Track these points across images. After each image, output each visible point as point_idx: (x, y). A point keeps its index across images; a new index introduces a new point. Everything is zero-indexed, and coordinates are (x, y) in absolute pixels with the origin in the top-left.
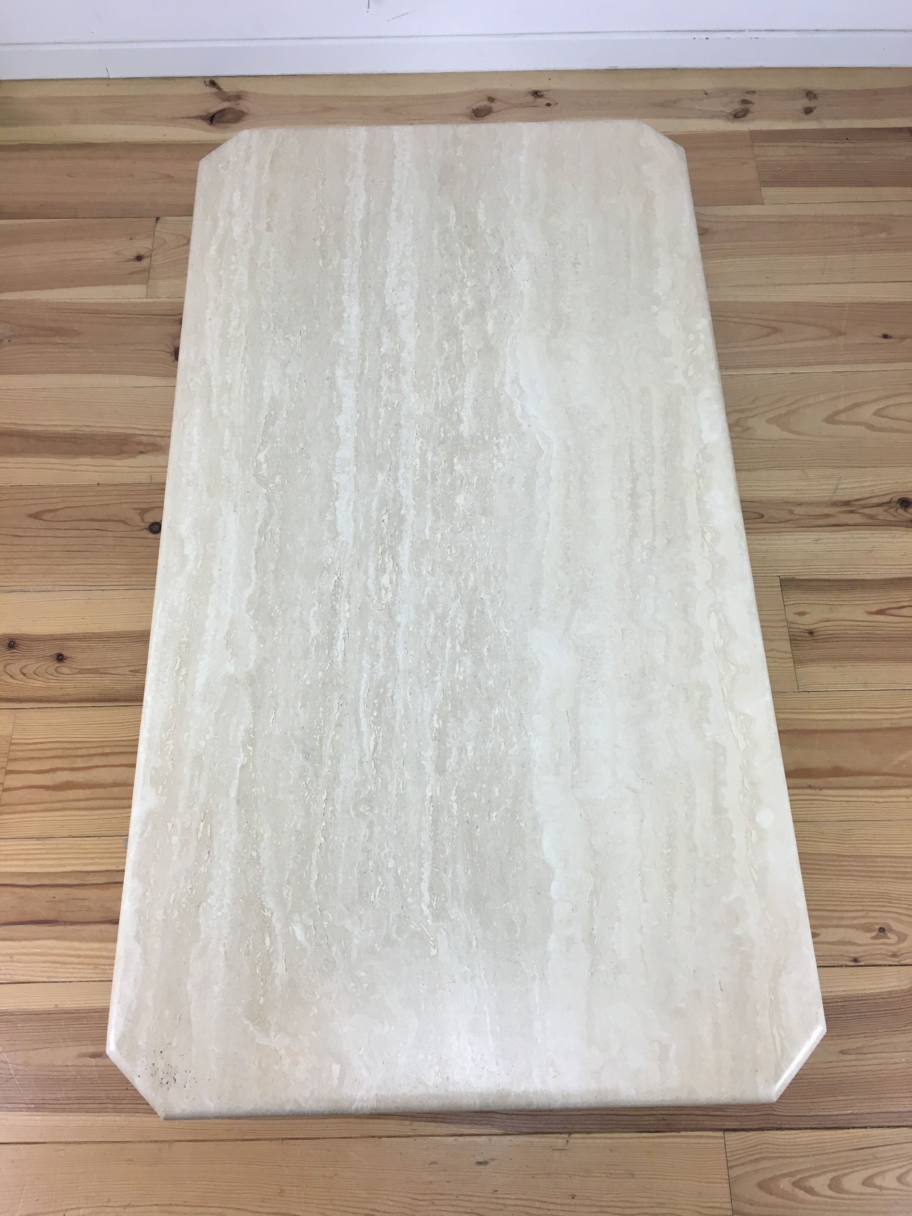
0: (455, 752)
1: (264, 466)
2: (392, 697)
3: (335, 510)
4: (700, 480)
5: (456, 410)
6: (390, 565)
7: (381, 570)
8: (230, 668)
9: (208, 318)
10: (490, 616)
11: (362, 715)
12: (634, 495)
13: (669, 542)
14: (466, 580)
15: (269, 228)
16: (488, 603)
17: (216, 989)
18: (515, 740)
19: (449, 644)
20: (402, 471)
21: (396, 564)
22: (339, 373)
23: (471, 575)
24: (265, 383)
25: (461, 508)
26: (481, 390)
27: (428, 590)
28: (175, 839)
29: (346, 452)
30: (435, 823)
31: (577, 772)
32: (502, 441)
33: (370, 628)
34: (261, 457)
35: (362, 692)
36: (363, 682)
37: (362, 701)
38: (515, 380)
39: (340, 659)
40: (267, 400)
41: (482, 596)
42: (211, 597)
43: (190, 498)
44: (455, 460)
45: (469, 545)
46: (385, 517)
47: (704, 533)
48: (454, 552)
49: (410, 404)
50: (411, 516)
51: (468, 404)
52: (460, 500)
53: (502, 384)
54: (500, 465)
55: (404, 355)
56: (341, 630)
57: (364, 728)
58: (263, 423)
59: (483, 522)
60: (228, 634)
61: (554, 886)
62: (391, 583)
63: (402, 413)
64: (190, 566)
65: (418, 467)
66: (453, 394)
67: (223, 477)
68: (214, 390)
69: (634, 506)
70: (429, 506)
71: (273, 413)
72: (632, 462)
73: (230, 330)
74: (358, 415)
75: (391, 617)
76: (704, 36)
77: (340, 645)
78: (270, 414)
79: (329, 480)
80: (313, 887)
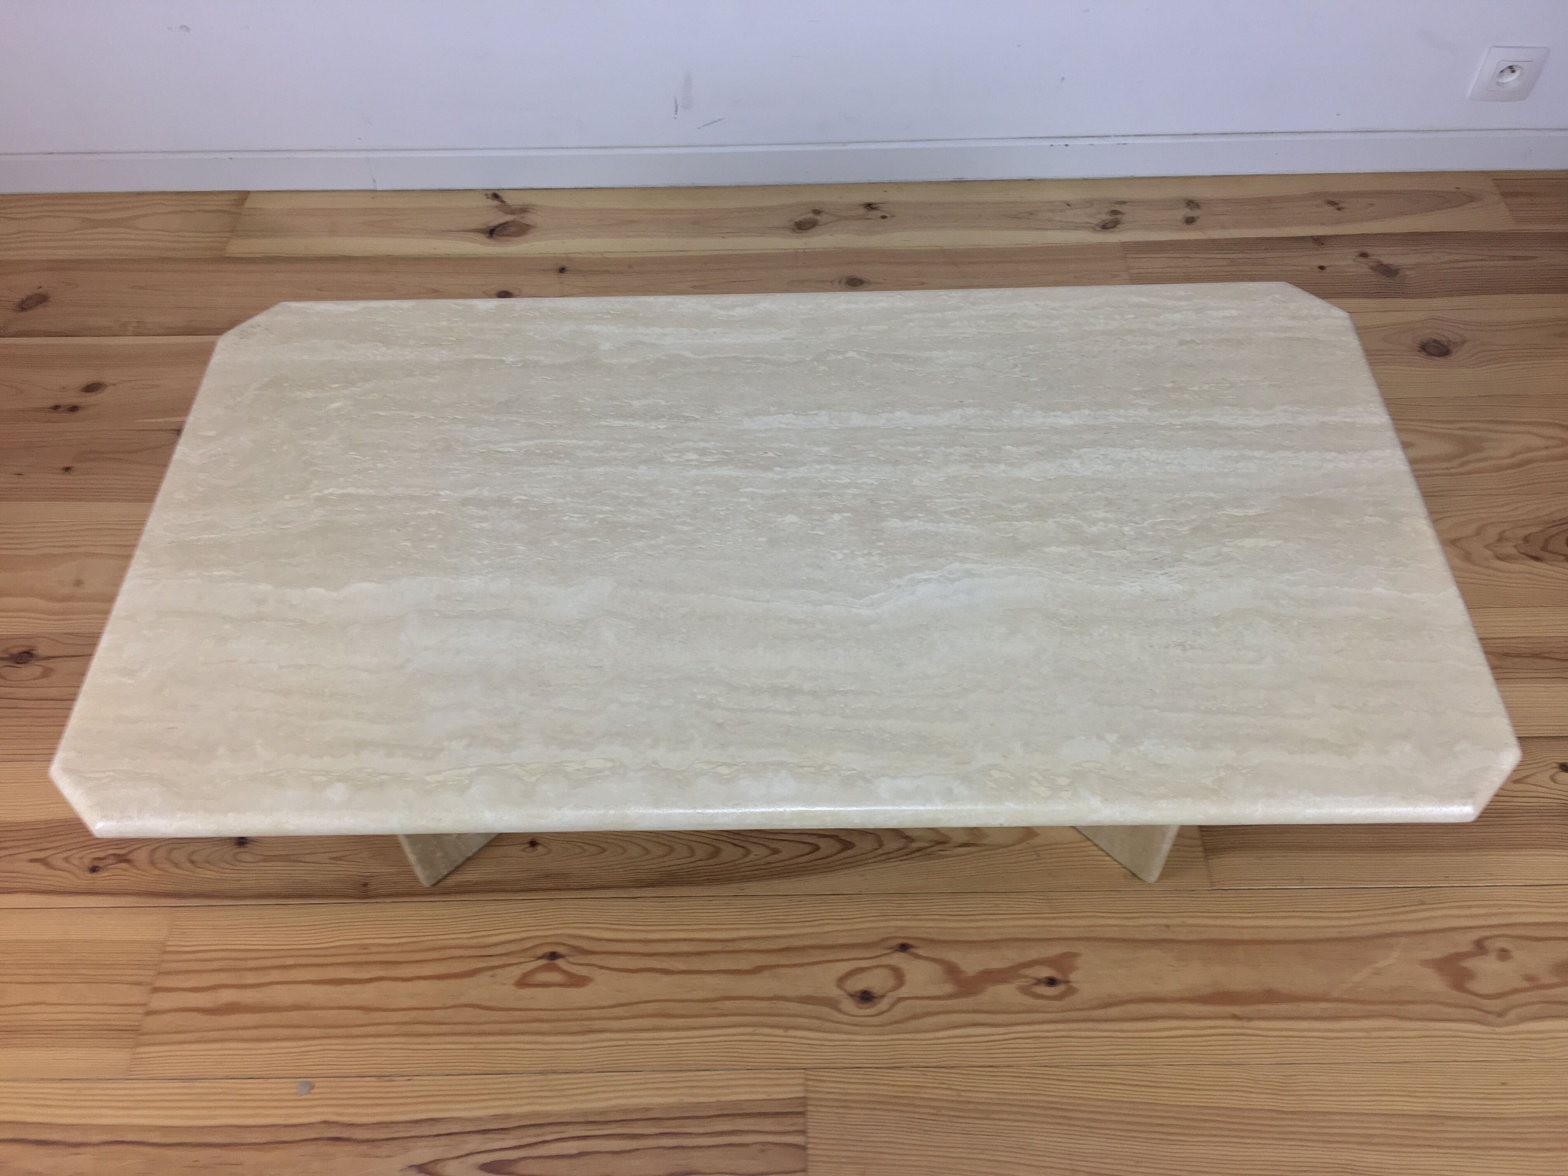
0: (482, 513)
1: (840, 357)
2: (554, 464)
3: (783, 414)
4: (812, 770)
5: (920, 515)
6: (709, 459)
7: (703, 452)
8: (606, 346)
9: (1038, 303)
10: (636, 544)
11: (537, 441)
12: (791, 692)
13: (720, 726)
14: (684, 523)
15: (1182, 343)
16: (652, 542)
17: (306, 357)
18: (486, 562)
19: (606, 508)
20: (833, 467)
21: (710, 464)
22: (970, 411)
23: (691, 528)
24: (950, 352)
25: (780, 520)
26: (952, 539)
27: (675, 491)
28: (444, 323)
29: (857, 420)
30: (412, 498)
31: (437, 615)
32: (876, 559)
33: (635, 445)
34: (850, 354)
35: (562, 441)
36: (574, 441)
37: (553, 441)
38: (969, 574)
39: (603, 423)
40: (927, 354)
41: (662, 537)
42: (685, 329)
43: (801, 307)
44: (846, 515)
45: (729, 526)
46: (770, 454)
47: (729, 765)
48: (722, 513)
49: (928, 473)
50: (770, 475)
51: (930, 527)
52: (791, 518)
53: (963, 560)
54: (840, 556)
55: (1002, 467)
56: (636, 424)
57: (523, 443)
58: (897, 353)
59: (760, 539)
60: (642, 343)
61: (321, 591)
62: (688, 461)
63: (915, 466)
64: (722, 313)
65: (838, 481)
66: (946, 512)
67: (826, 328)
68: (938, 315)
69: (774, 691)
70: (784, 491)
71: (911, 360)
72: (844, 693)
73: (1025, 321)
74: (909, 428)
75: (645, 462)
76: (1063, 142)
77: (618, 423)
78: (909, 358)
79: (820, 408)
80: (376, 412)
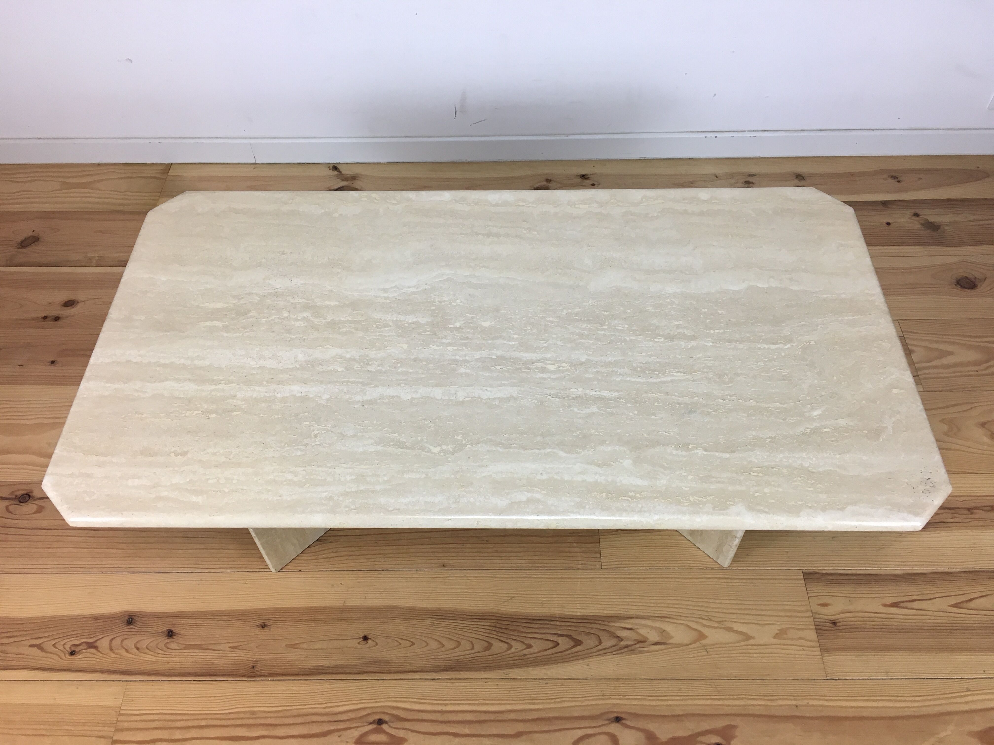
0: (680, 330)
1: (444, 447)
2: (644, 364)
3: (489, 399)
4: (480, 204)
5: (407, 325)
6: (539, 365)
7: (543, 370)
8: (627, 463)
9: (279, 498)
10: (579, 310)
11: (658, 380)
12: (489, 235)
13: (524, 221)
14: (552, 322)
15: (184, 454)
16: (570, 311)
18: (668, 300)
19: (603, 332)
20: (458, 357)
21: (539, 361)
22: (359, 398)
23: (548, 319)
24: (361, 450)
25: (493, 323)
26: (391, 310)
27: (559, 343)
28: (766, 490)
29: (437, 393)
30: (730, 341)
31: (687, 272)
32: (437, 300)
33: (591, 376)
34: (436, 450)
35: (642, 381)
36: (633, 380)
37: (648, 380)
38: (385, 290)
39: (616, 394)
40: (379, 448)
41: (565, 314)
42: (566, 479)
43: (472, 500)
44: (452, 326)
45: (524, 320)
46: (498, 368)
47: (519, 205)
48: (529, 328)
49: (397, 352)
50: (499, 353)
51: (402, 318)
52: (486, 324)
53: (387, 298)
54: (458, 301)
55: (348, 356)
56: (593, 393)
57: (669, 379)
58: (401, 450)
59: (504, 311)
60: (599, 466)
61: (760, 285)
62: (554, 364)
63: (404, 357)
64: (537, 496)
65: (455, 348)
66: (391, 326)
67: (452, 476)
68: (362, 488)
69: (498, 235)
70: (490, 342)
71: (392, 443)
72: (461, 234)
73: (296, 479)
74: (403, 385)
75: (582, 364)
77: (605, 394)
78: (393, 445)
79: (463, 403)
80: (785, 406)
